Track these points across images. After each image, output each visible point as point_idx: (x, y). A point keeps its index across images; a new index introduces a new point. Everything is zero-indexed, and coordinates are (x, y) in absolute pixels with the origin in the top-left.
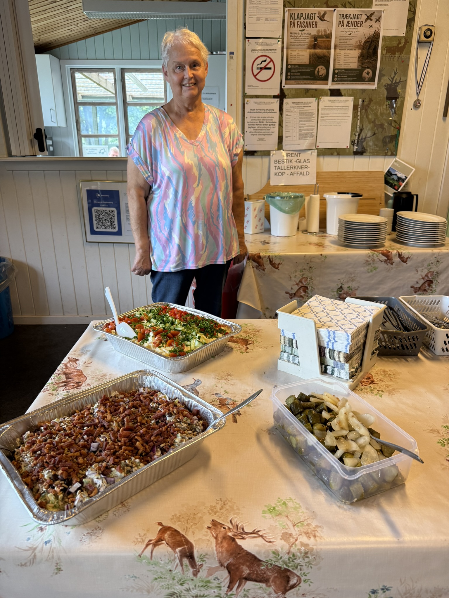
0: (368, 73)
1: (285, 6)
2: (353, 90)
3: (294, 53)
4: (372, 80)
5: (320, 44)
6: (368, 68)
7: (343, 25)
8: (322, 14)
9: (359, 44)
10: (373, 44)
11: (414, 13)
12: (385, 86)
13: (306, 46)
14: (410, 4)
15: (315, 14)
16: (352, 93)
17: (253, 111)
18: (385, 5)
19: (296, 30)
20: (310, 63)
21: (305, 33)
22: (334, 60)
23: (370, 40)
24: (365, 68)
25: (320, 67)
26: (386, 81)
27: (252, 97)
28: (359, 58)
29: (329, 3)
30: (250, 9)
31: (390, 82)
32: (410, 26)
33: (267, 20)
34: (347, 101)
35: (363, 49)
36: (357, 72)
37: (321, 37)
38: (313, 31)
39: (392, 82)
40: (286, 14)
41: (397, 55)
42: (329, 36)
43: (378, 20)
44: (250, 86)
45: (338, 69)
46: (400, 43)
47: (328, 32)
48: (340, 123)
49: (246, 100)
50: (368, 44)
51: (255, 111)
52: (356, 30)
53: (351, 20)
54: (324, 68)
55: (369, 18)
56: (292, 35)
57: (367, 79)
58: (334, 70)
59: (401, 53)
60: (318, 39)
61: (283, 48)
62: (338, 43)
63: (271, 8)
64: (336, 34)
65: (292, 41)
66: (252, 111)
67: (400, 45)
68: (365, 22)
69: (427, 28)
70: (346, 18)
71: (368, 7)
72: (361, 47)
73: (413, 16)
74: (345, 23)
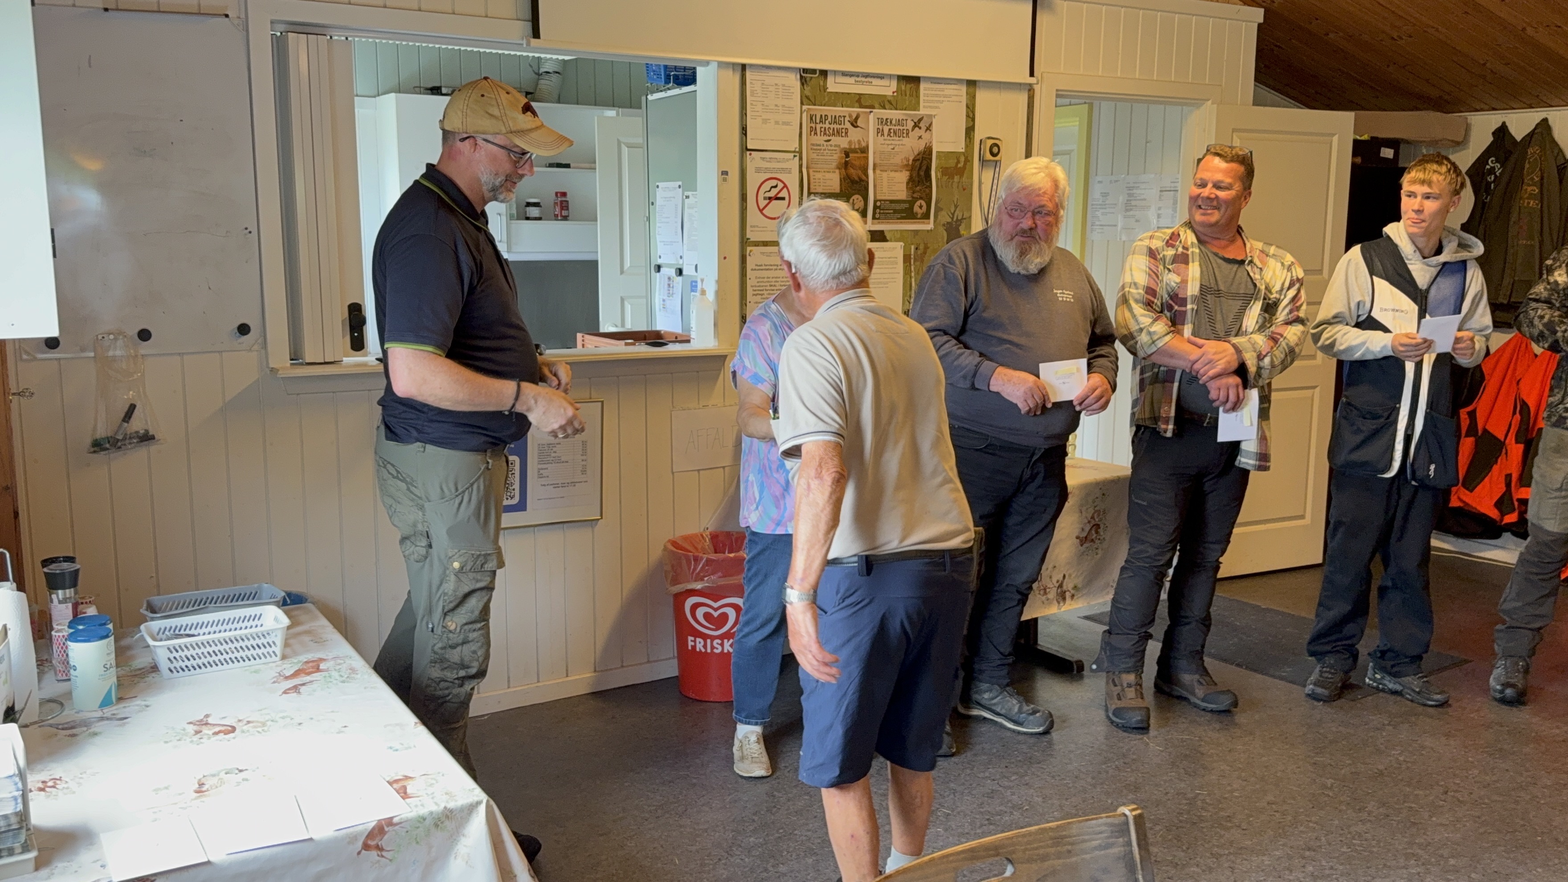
0: (921, 207)
1: (802, 104)
2: (901, 231)
3: (818, 175)
4: (926, 216)
5: (854, 162)
6: (921, 198)
7: (883, 135)
8: (854, 117)
9: (905, 163)
10: (925, 162)
11: (973, 120)
12: (944, 225)
13: (834, 164)
14: (967, 107)
15: (844, 117)
16: (901, 236)
17: (759, 267)
18: (937, 107)
19: (820, 139)
20: (841, 190)
21: (831, 146)
22: (875, 186)
23: (920, 156)
24: (916, 199)
25: (855, 197)
26: (945, 218)
27: (757, 244)
28: (908, 183)
29: (862, 102)
30: (752, 104)
31: (949, 220)
32: (970, 138)
33: (777, 123)
34: (894, 248)
35: (911, 171)
36: (907, 205)
37: (854, 151)
38: (843, 142)
39: (952, 218)
40: (804, 115)
41: (956, 178)
42: (865, 150)
43: (928, 129)
44: (754, 227)
45: (880, 201)
46: (958, 162)
47: (864, 144)
48: (887, 283)
49: (749, 249)
50: (918, 163)
51: (764, 267)
52: (900, 143)
53: (893, 127)
54: (860, 198)
55: (916, 125)
56: (814, 147)
57: (919, 216)
58: (875, 202)
59: (961, 176)
60: (851, 155)
61: (801, 166)
62: (878, 161)
63: (783, 106)
64: (874, 148)
65: (814, 156)
66: (757, 268)
67: (959, 165)
68: (913, 130)
69: (992, 141)
70: (886, 124)
71: (915, 110)
72: (910, 168)
73: (971, 124)
74: (886, 132)
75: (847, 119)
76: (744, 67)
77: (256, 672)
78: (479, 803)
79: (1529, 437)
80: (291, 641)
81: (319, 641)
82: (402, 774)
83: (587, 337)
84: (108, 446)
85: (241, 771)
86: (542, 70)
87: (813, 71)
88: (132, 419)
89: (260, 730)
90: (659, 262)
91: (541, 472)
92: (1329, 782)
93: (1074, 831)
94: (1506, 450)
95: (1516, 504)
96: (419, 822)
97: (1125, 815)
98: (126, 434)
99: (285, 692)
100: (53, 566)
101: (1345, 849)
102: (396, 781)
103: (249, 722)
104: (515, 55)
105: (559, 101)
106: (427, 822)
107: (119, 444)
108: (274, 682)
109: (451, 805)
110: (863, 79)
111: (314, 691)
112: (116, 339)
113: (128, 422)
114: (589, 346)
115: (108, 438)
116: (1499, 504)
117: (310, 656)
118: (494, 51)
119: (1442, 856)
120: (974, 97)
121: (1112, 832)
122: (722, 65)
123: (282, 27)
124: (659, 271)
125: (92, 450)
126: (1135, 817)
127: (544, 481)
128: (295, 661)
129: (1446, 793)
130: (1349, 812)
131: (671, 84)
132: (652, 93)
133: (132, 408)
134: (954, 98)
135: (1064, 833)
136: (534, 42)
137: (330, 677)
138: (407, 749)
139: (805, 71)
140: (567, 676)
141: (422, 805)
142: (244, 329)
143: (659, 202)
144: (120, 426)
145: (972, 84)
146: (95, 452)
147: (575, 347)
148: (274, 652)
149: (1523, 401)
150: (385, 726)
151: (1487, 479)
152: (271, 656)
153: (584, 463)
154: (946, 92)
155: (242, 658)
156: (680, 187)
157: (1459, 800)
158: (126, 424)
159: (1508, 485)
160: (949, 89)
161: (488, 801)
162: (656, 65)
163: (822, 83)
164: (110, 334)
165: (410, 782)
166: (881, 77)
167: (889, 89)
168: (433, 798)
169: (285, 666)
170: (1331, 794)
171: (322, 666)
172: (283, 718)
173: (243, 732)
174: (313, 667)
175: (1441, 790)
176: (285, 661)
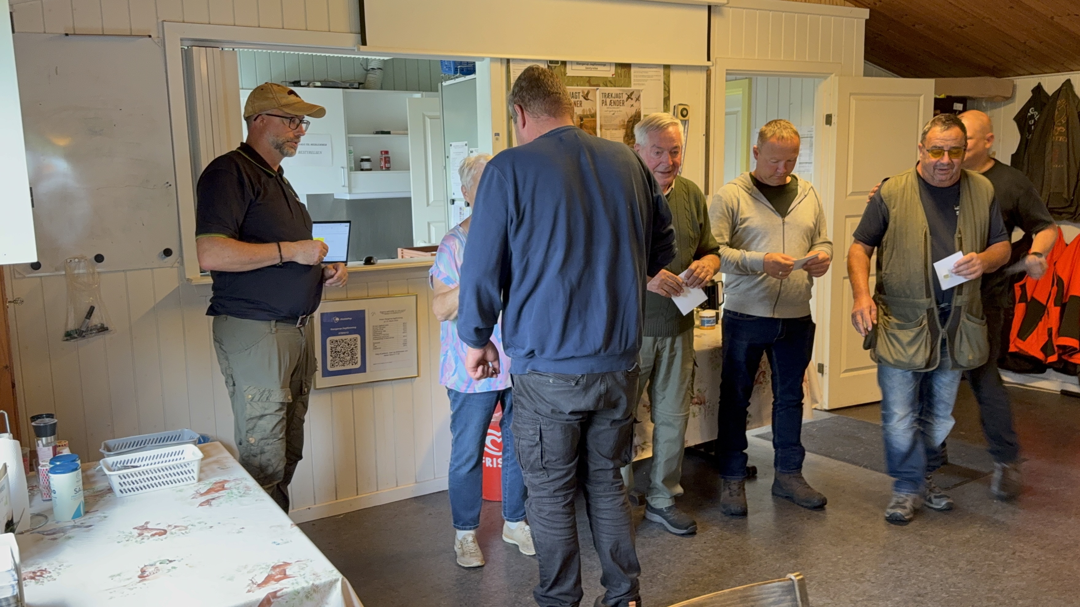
5: (586, 124)
7: (606, 105)
8: (586, 93)
9: (622, 123)
11: (669, 92)
14: (664, 83)
15: (579, 93)
18: (643, 84)
23: (632, 119)
29: (591, 82)
32: (667, 105)
37: (587, 116)
42: (594, 116)
43: (638, 99)
47: (593, 112)
52: (618, 110)
53: (613, 99)
55: (629, 97)
60: (584, 119)
62: (603, 123)
64: (600, 114)
68: (627, 100)
69: (682, 107)
70: (608, 97)
71: (628, 87)
72: (625, 127)
73: (667, 95)
74: (608, 103)
75: (581, 94)
76: (508, 61)
77: (181, 491)
78: (336, 580)
79: (1064, 302)
80: (205, 468)
81: (224, 468)
82: (282, 561)
83: (405, 251)
84: (76, 335)
85: (171, 561)
86: (369, 67)
87: (557, 62)
88: (92, 317)
89: (183, 532)
90: (453, 197)
91: (376, 345)
92: (932, 547)
93: (755, 592)
94: (1048, 311)
95: (1056, 348)
96: (295, 595)
97: (791, 579)
98: (88, 327)
99: (201, 505)
100: (38, 421)
101: (944, 595)
102: (279, 566)
103: (176, 527)
104: (350, 57)
105: (382, 88)
106: (301, 595)
107: (84, 334)
108: (193, 498)
109: (317, 582)
110: (592, 67)
111: (221, 503)
112: (79, 262)
113: (89, 319)
114: (407, 257)
115: (76, 330)
116: (1044, 349)
117: (217, 479)
118: (336, 55)
119: (1013, 598)
120: (669, 76)
121: (783, 592)
122: (493, 60)
123: (189, 43)
124: (453, 203)
125: (65, 338)
126: (799, 580)
127: (379, 351)
128: (208, 482)
129: (1014, 553)
130: (946, 569)
131: (458, 74)
132: (446, 80)
133: (92, 309)
134: (654, 78)
135: (749, 593)
136: (363, 48)
137: (232, 493)
138: (286, 543)
139: (551, 62)
140: (397, 486)
141: (297, 583)
142: (168, 252)
143: (452, 155)
144: (84, 322)
145: (667, 67)
146: (67, 340)
147: (397, 257)
148: (192, 477)
149: (1059, 277)
150: (271, 527)
151: (1035, 331)
152: (190, 480)
153: (405, 338)
154: (650, 74)
155: (170, 481)
156: (466, 145)
157: (1023, 558)
158: (88, 320)
159: (1050, 335)
160: (652, 72)
161: (343, 579)
162: (448, 61)
163: (563, 70)
164: (75, 258)
165: (289, 567)
166: (604, 64)
167: (609, 72)
168: (304, 578)
169: (200, 486)
170: (933, 556)
171: (226, 486)
172: (200, 523)
173: (172, 533)
174: (220, 487)
175: (1012, 552)
176: (201, 483)
